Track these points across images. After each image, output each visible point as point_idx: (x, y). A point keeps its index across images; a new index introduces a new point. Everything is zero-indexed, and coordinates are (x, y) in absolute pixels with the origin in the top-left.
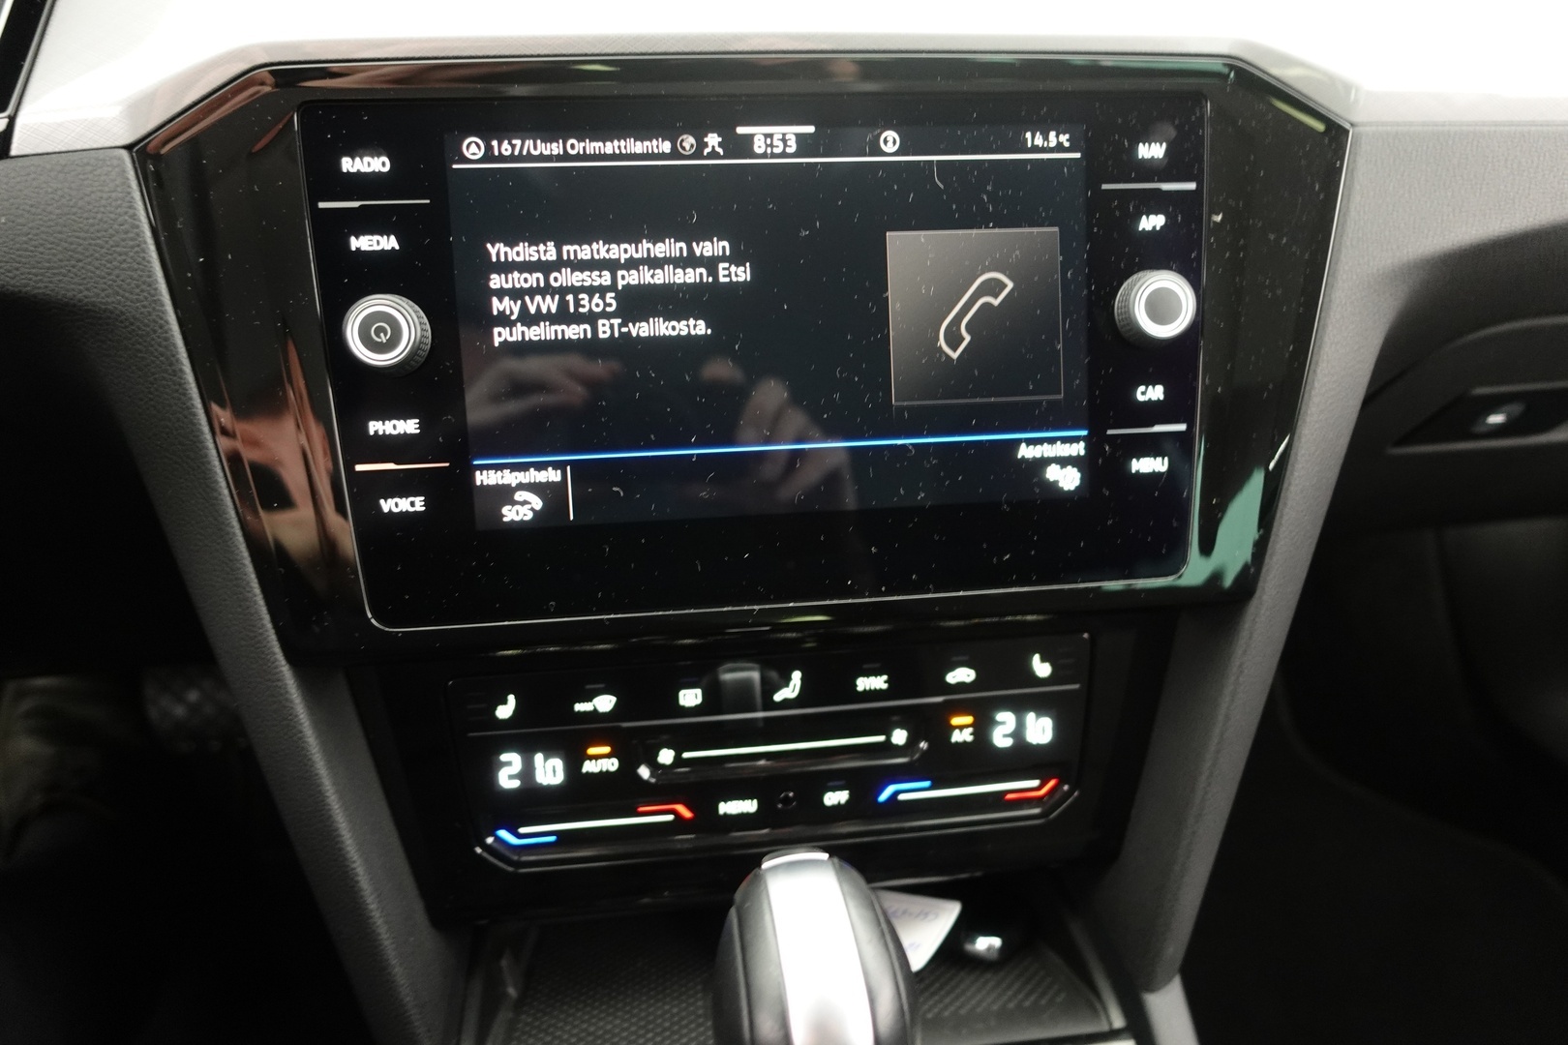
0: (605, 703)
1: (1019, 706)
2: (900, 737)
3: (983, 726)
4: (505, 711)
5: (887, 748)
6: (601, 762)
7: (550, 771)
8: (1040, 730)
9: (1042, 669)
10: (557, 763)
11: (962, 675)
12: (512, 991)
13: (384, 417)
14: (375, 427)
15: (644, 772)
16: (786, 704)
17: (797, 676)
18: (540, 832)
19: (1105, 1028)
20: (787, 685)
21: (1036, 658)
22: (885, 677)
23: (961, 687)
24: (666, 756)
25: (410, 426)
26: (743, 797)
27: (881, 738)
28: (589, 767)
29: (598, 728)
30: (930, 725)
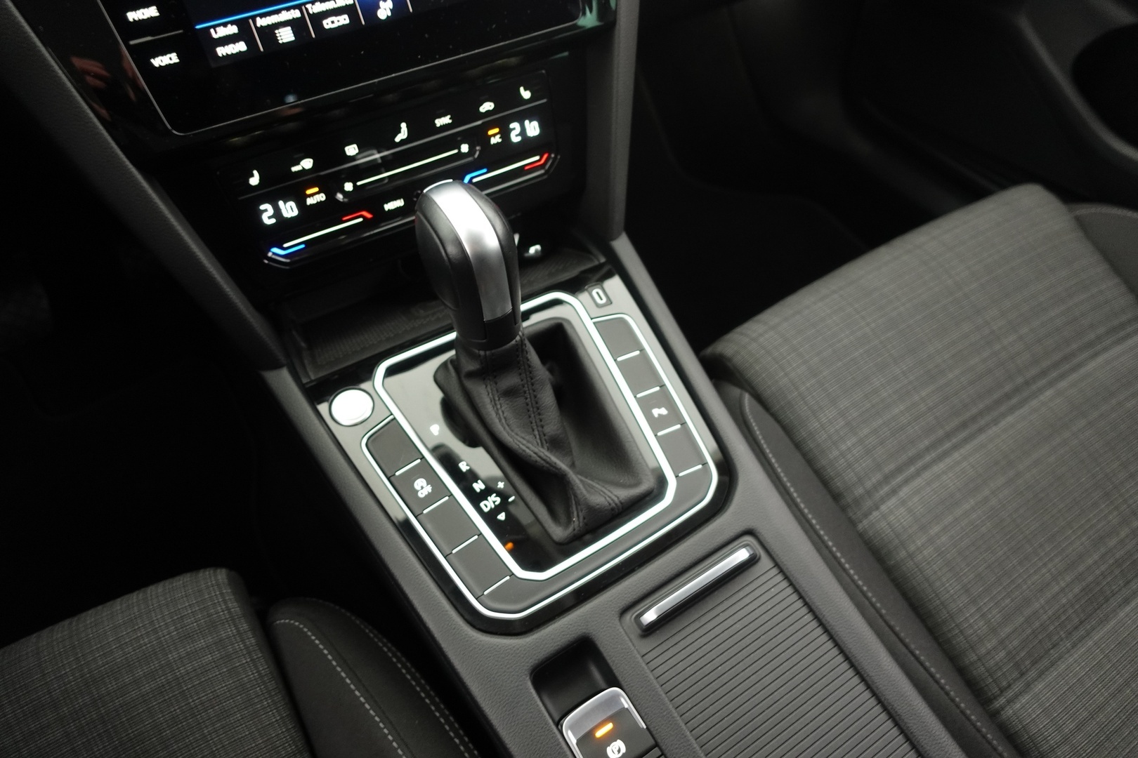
0: (307, 164)
1: (520, 118)
2: (465, 148)
3: (505, 133)
4: (255, 180)
5: (460, 155)
6: (315, 197)
7: (289, 210)
8: (533, 129)
9: (526, 94)
10: (292, 204)
11: (487, 106)
12: (303, 344)
13: (135, 9)
14: (132, 16)
15: (340, 196)
16: (403, 142)
17: (404, 125)
18: (295, 244)
19: (596, 263)
20: (400, 132)
21: (522, 89)
22: (449, 116)
23: (488, 113)
24: (349, 187)
25: (152, 12)
26: (395, 199)
27: (456, 151)
28: (310, 201)
29: (308, 179)
30: (478, 137)
